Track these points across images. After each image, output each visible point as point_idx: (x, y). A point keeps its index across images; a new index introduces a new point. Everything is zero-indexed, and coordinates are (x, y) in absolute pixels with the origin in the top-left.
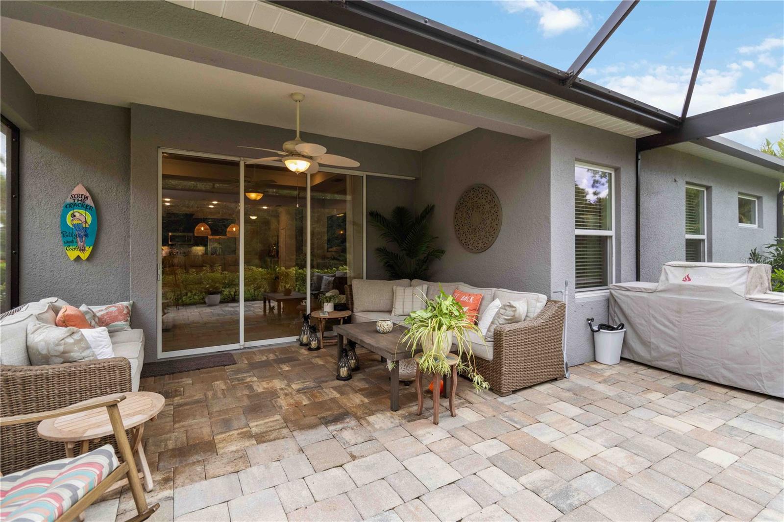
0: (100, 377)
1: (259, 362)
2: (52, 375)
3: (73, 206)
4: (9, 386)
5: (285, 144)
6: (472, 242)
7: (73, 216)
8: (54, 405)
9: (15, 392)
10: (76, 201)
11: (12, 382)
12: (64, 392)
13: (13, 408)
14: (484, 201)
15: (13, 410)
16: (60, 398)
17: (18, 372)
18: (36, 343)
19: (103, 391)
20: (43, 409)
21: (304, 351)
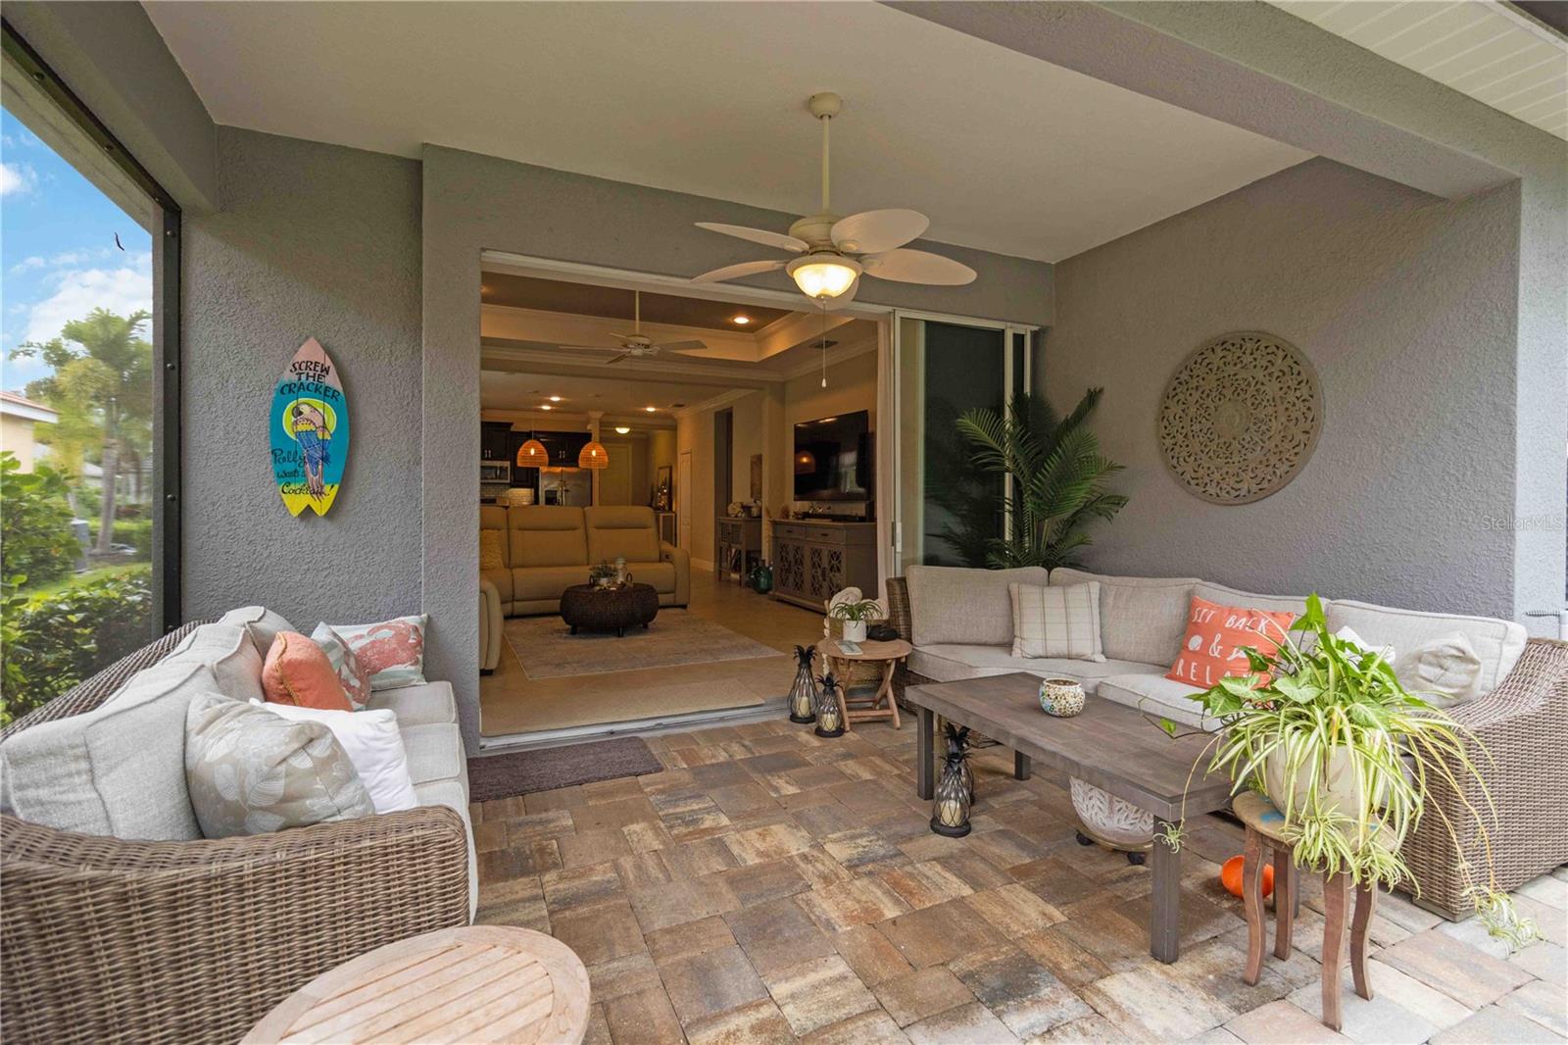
0: (388, 875)
1: (712, 765)
2: (254, 874)
3: (295, 390)
4: (129, 916)
5: (794, 225)
6: (1217, 476)
7: (298, 413)
8: (259, 968)
9: (148, 934)
10: (303, 377)
11: (138, 901)
12: (289, 927)
13: (141, 982)
14: (1260, 375)
15: (142, 990)
16: (276, 945)
17: (156, 871)
18: (211, 764)
19: (394, 917)
20: (229, 980)
21: (804, 735)
